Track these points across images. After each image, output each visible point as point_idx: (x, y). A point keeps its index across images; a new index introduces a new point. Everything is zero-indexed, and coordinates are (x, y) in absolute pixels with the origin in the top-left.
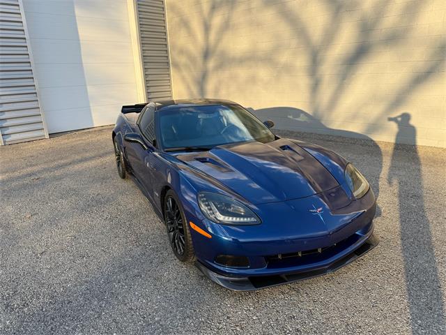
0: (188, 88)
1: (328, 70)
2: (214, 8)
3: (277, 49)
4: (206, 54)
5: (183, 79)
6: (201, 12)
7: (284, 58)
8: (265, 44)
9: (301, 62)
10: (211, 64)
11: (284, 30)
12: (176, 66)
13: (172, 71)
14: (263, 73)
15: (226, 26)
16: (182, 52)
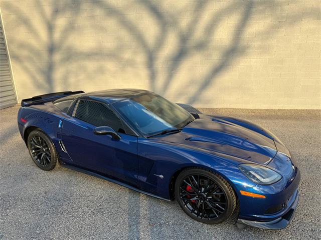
0: (33, 77)
1: (161, 64)
2: (56, 12)
3: (120, 48)
4: (52, 49)
5: (26, 70)
6: (42, 13)
7: (127, 55)
8: (109, 43)
9: (141, 58)
10: (57, 57)
11: (125, 35)
12: (17, 58)
13: (11, 63)
14: (110, 65)
15: (71, 28)
16: (22, 46)
